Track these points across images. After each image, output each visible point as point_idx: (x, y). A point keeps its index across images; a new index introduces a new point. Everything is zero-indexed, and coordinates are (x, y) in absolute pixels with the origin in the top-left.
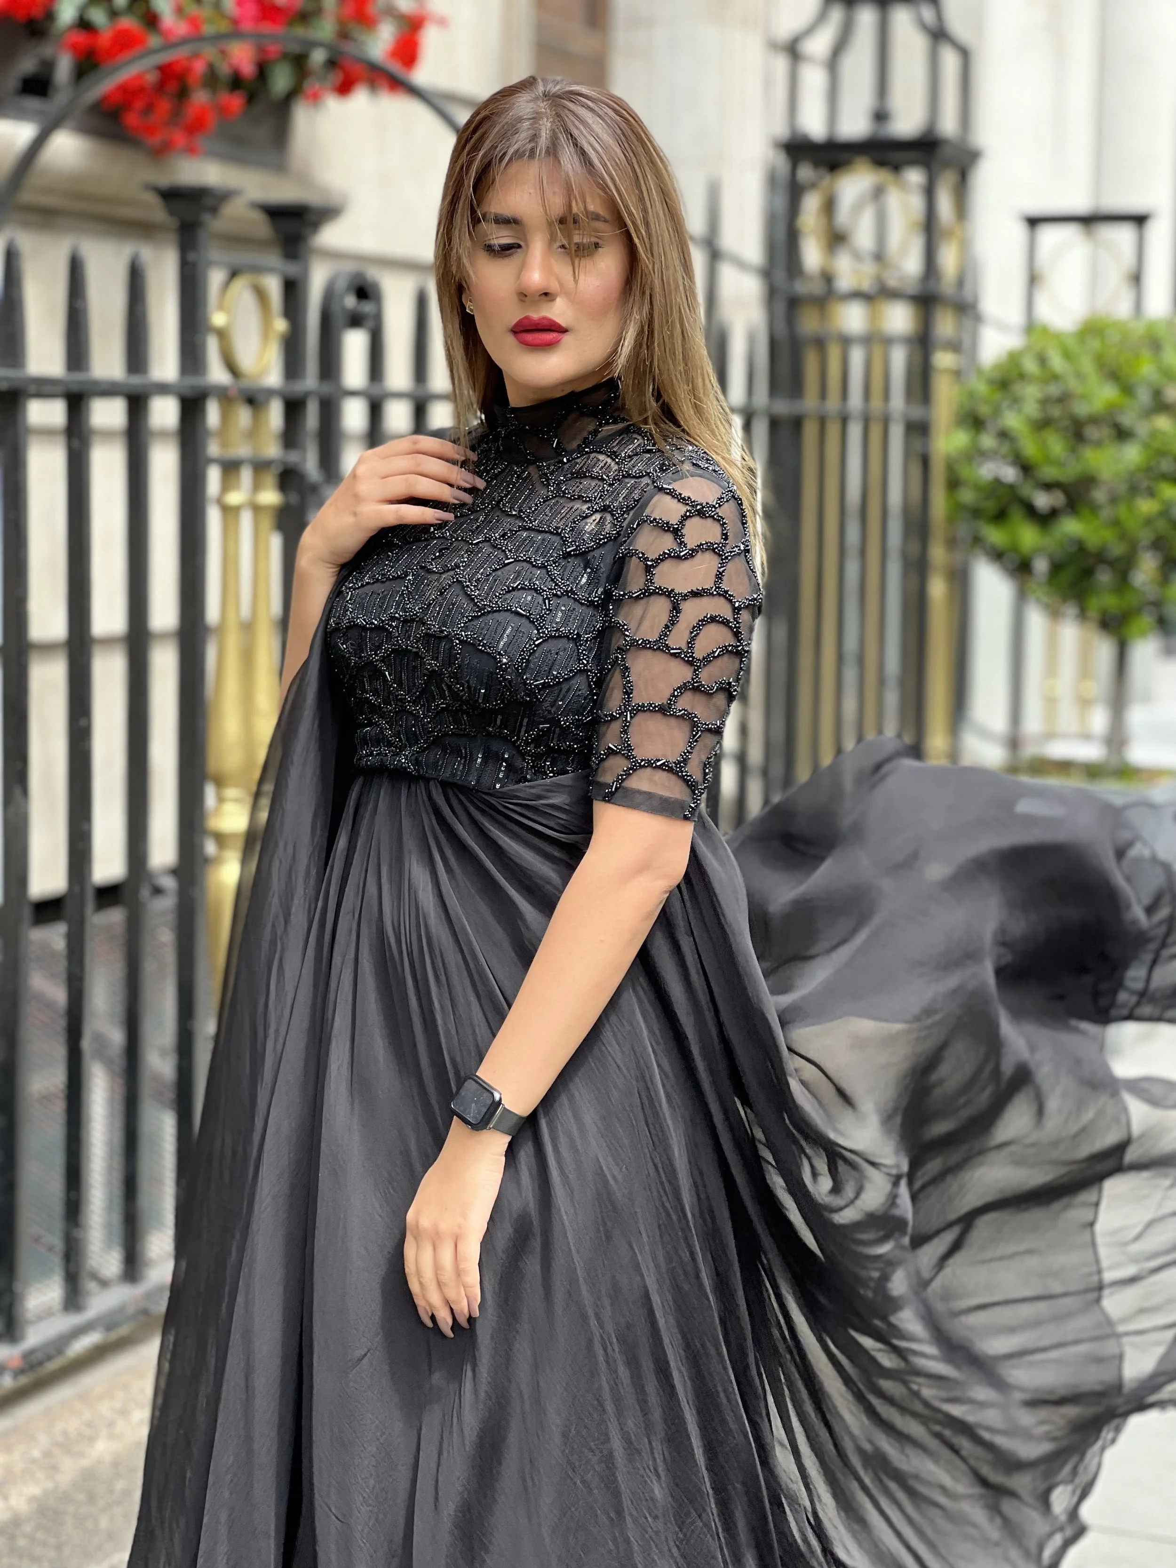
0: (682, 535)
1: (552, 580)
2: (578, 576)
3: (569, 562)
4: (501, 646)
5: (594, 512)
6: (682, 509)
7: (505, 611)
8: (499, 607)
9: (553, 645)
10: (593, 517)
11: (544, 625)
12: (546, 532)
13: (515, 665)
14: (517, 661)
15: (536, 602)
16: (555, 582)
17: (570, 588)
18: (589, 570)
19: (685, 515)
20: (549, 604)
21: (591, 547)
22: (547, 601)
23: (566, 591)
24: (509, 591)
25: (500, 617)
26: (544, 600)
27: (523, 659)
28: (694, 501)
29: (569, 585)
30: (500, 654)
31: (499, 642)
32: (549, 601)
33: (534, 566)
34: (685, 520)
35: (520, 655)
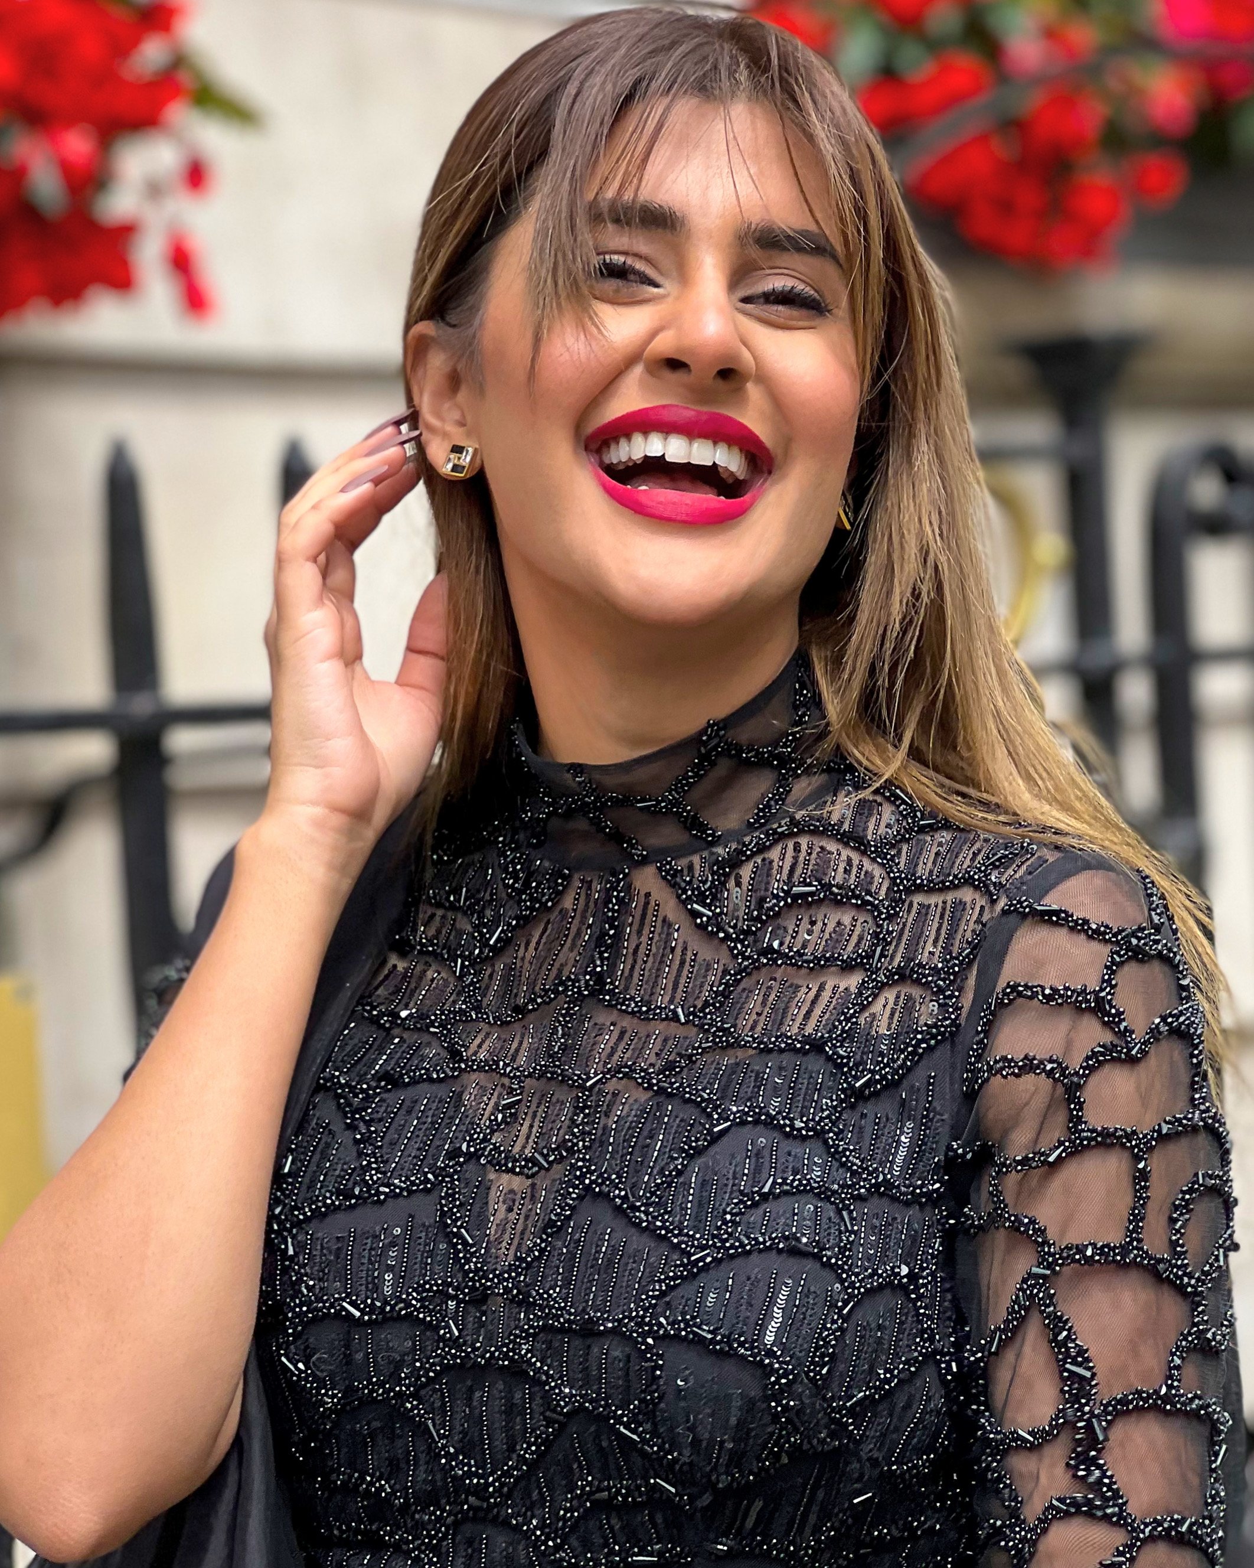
0: (1119, 1014)
1: (843, 1165)
2: (890, 1145)
3: (863, 1116)
4: (770, 1338)
5: (881, 989)
6: (1101, 952)
7: (760, 1251)
8: (742, 1245)
9: (872, 1313)
10: (881, 1001)
11: (851, 1266)
12: (781, 1051)
13: (807, 1374)
14: (812, 1363)
15: (824, 1220)
16: (849, 1169)
17: (881, 1178)
18: (909, 1125)
19: (1113, 962)
20: (852, 1219)
21: (900, 1067)
22: (845, 1213)
23: (877, 1185)
24: (756, 1205)
25: (756, 1266)
26: (839, 1212)
27: (822, 1356)
28: (1120, 932)
29: (876, 1169)
30: (770, 1353)
31: (763, 1328)
32: (850, 1212)
33: (788, 1136)
34: (1114, 972)
35: (817, 1348)
